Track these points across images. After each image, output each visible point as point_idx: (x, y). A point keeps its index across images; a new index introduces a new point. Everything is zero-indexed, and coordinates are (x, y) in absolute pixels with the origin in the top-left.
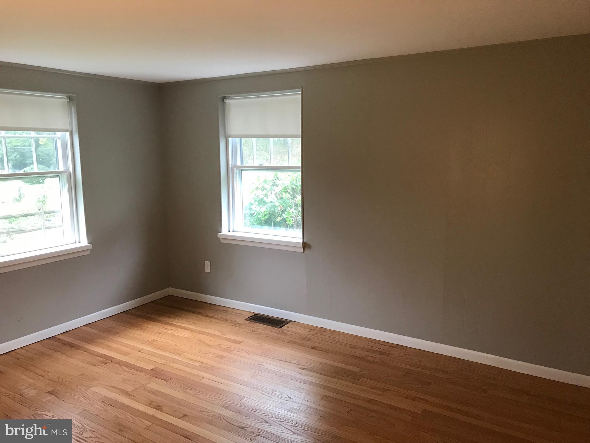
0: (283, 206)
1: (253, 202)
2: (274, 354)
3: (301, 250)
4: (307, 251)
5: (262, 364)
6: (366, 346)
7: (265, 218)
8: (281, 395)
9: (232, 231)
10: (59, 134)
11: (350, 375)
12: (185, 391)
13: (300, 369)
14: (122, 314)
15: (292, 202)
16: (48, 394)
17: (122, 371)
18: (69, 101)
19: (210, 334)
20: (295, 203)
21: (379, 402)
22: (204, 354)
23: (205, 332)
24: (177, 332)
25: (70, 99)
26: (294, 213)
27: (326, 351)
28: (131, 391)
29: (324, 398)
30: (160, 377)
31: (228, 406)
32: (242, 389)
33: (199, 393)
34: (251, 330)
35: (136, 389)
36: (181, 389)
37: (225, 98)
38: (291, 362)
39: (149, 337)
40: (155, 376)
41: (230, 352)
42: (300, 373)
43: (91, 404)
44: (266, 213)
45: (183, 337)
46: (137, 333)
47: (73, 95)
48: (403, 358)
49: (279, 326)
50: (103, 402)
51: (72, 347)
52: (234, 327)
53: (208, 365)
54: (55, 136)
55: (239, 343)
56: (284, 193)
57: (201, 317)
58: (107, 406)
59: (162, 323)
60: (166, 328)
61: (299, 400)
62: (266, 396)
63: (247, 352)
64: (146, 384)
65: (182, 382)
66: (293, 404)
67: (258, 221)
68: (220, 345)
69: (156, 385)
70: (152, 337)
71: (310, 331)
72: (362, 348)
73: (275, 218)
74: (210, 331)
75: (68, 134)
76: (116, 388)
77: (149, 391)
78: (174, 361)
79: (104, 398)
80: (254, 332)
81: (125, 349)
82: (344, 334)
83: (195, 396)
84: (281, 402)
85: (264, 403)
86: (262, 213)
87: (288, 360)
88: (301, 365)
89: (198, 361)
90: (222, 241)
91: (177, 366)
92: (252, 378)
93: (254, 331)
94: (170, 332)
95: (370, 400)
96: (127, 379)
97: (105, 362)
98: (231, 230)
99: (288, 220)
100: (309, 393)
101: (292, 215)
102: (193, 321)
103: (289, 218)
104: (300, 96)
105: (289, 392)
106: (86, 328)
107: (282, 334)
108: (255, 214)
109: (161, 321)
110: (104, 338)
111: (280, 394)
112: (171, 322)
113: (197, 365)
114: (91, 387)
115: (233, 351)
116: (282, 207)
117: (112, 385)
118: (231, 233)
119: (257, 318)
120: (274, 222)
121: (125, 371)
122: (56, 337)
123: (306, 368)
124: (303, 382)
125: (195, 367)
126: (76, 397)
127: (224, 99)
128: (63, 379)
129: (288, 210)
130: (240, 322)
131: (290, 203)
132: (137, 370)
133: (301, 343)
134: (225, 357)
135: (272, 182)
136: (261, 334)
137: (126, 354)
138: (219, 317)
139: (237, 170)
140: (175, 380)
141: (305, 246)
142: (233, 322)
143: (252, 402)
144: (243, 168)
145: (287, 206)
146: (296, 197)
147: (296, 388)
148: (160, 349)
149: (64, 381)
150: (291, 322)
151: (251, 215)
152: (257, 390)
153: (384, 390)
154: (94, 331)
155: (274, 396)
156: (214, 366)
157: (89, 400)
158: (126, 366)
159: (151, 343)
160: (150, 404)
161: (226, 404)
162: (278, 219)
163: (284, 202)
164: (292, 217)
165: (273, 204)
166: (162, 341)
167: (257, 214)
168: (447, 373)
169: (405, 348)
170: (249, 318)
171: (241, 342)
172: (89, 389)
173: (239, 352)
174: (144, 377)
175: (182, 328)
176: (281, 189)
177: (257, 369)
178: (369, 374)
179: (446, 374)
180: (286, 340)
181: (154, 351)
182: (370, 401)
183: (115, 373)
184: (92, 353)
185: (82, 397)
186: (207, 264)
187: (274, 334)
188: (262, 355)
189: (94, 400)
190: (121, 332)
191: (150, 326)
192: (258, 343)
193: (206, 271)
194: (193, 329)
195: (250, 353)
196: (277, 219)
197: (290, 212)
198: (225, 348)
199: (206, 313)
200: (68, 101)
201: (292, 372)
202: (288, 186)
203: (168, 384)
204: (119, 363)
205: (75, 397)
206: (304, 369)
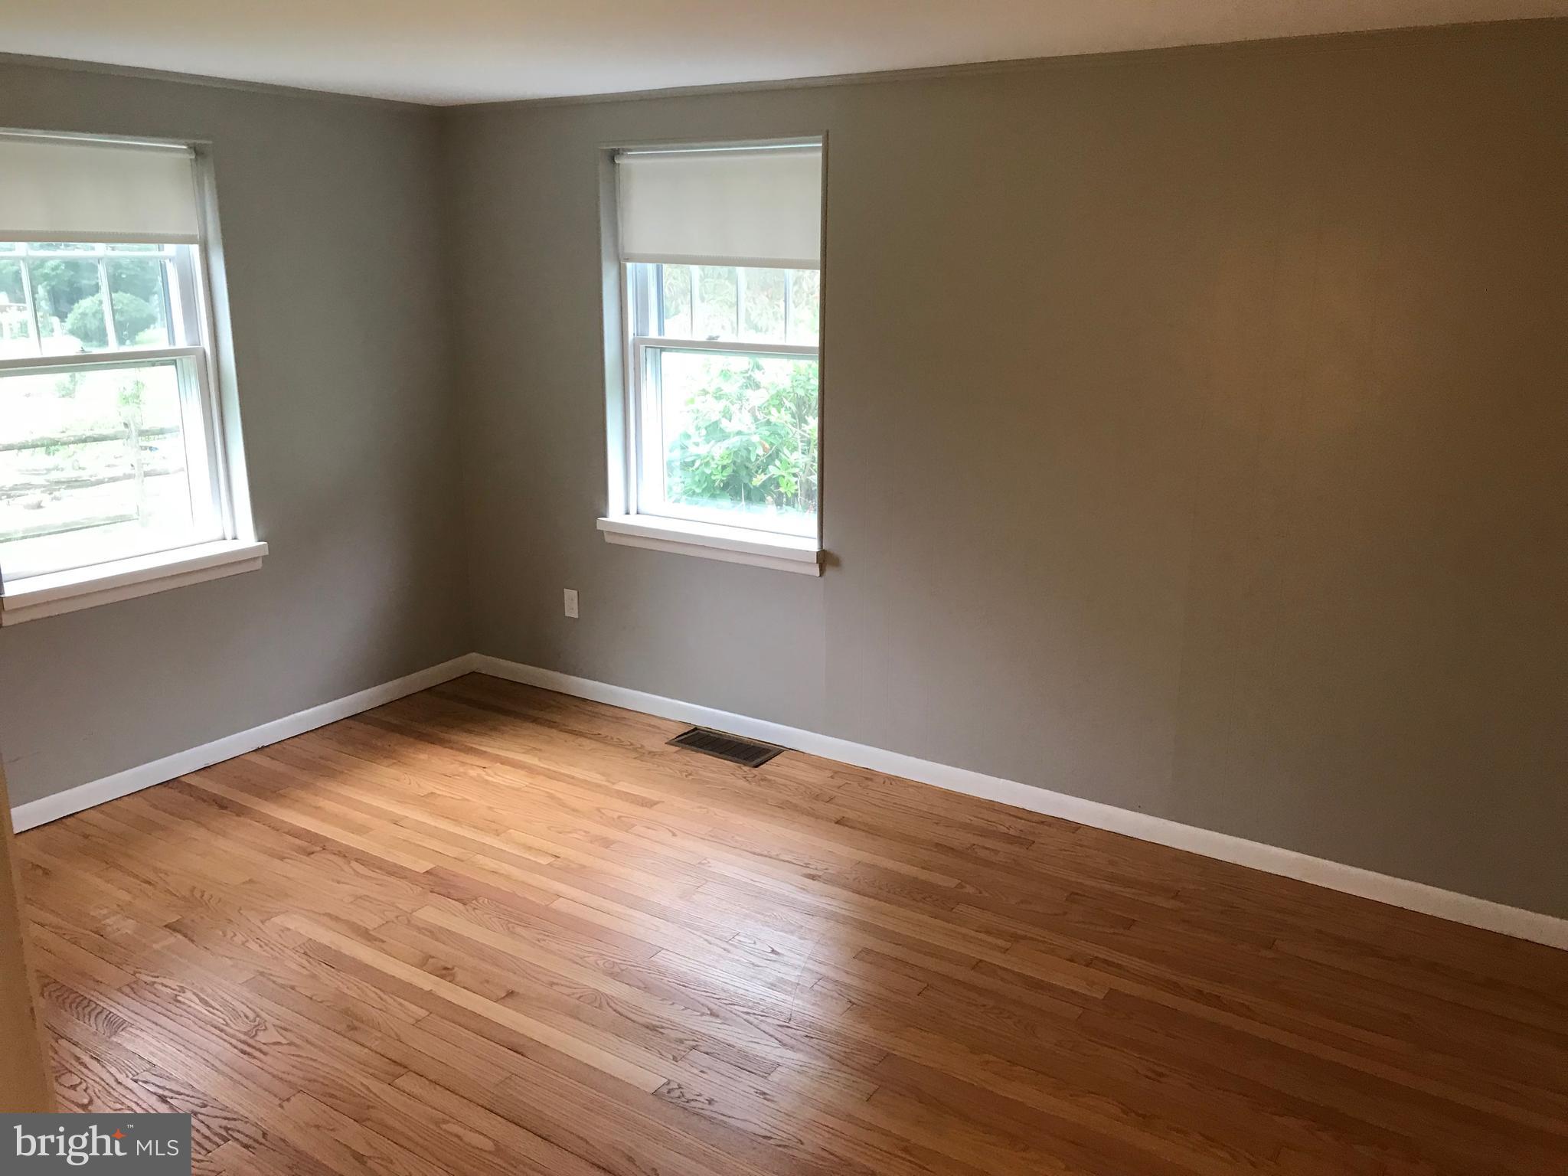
0: (772, 444)
1: (692, 431)
2: (738, 835)
3: (816, 571)
4: (830, 572)
5: (709, 862)
6: (975, 819)
7: (723, 476)
8: (752, 946)
9: (635, 512)
10: (170, 249)
11: (930, 897)
12: (511, 929)
13: (802, 878)
14: (351, 723)
15: (795, 435)
16: (167, 932)
17: (350, 874)
18: (196, 158)
19: (578, 779)
20: (803, 437)
21: (1000, 968)
22: (560, 833)
23: (564, 775)
24: (492, 774)
25: (198, 152)
26: (802, 465)
27: (872, 831)
28: (375, 929)
29: (863, 954)
30: (449, 893)
31: (619, 971)
32: (654, 928)
33: (548, 936)
34: (681, 772)
35: (387, 922)
36: (502, 926)
37: (619, 154)
38: (781, 857)
39: (419, 785)
40: (437, 889)
41: (628, 828)
42: (804, 889)
43: (276, 958)
44: (725, 463)
45: (508, 787)
46: (387, 773)
47: (206, 142)
48: (1068, 853)
49: (755, 763)
50: (305, 953)
51: (223, 807)
52: (639, 761)
53: (571, 864)
54: (161, 254)
55: (649, 804)
56: (774, 410)
57: (554, 732)
58: (316, 964)
59: (452, 748)
60: (463, 762)
61: (799, 960)
62: (715, 947)
63: (671, 829)
64: (413, 911)
65: (505, 907)
66: (784, 969)
67: (704, 482)
68: (603, 811)
69: (435, 913)
70: (429, 786)
71: (832, 777)
72: (965, 827)
73: (751, 476)
74: (577, 772)
75: (195, 250)
76: (337, 919)
77: (419, 929)
78: (484, 850)
79: (307, 945)
80: (690, 777)
81: (360, 817)
82: (920, 787)
83: (535, 944)
84: (753, 964)
85: (710, 966)
86: (715, 462)
87: (773, 854)
88: (807, 866)
89: (547, 853)
90: (608, 539)
91: (490, 864)
92: (680, 898)
93: (690, 774)
94: (473, 773)
95: (978, 963)
96: (365, 895)
97: (309, 850)
98: (633, 511)
99: (782, 482)
100: (824, 941)
101: (796, 470)
102: (532, 745)
103: (788, 477)
104: (820, 155)
105: (772, 937)
106: (257, 759)
107: (762, 783)
108: (697, 464)
109: (450, 742)
110: (305, 786)
111: (750, 941)
112: (474, 746)
113: (542, 862)
114: (277, 914)
115: (633, 826)
116: (767, 446)
117: (328, 911)
118: (633, 520)
119: (699, 740)
120: (746, 485)
121: (357, 873)
122: (183, 779)
123: (820, 877)
124: (812, 913)
125: (536, 868)
126: (239, 939)
127: (613, 155)
128: (204, 891)
129: (783, 456)
130: (653, 749)
131: (790, 436)
132: (390, 874)
133: (810, 809)
134: (614, 842)
135: (744, 377)
136: (708, 783)
137: (361, 830)
138: (599, 734)
139: (648, 349)
140: (486, 902)
141: (825, 559)
142: (635, 750)
143: (680, 962)
144: (663, 346)
145: (781, 443)
146: (806, 422)
147: (792, 928)
148: (447, 818)
149: (206, 897)
150: (784, 751)
151: (686, 465)
152: (693, 931)
153: (1016, 938)
154: (279, 767)
155: (736, 947)
156: (585, 867)
157: (272, 949)
158: (361, 862)
159: (426, 801)
160: (424, 962)
161: (614, 966)
162: (758, 480)
163: (773, 433)
164: (795, 475)
165: (744, 440)
166: (452, 796)
167: (701, 465)
168: (1176, 896)
169: (1075, 827)
170: (678, 739)
171: (656, 803)
172: (269, 919)
173: (650, 830)
174: (407, 891)
175: (505, 762)
176: (767, 397)
177: (694, 874)
178: (980, 895)
179: (1173, 898)
180: (770, 800)
181: (433, 824)
182: (977, 965)
183: (333, 880)
184: (277, 827)
185: (253, 940)
186: (571, 596)
187: (742, 783)
188: (710, 838)
189: (282, 948)
190: (348, 770)
191: (423, 756)
192: (700, 807)
193: (567, 614)
194: (535, 765)
195: (677, 833)
196: (754, 479)
197: (788, 460)
198: (615, 817)
199: (567, 724)
200: (193, 157)
201: (784, 884)
202: (784, 390)
203: (467, 911)
204: (345, 854)
205: (235, 939)
206: (813, 877)
